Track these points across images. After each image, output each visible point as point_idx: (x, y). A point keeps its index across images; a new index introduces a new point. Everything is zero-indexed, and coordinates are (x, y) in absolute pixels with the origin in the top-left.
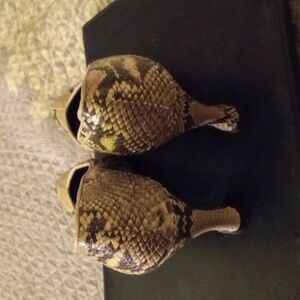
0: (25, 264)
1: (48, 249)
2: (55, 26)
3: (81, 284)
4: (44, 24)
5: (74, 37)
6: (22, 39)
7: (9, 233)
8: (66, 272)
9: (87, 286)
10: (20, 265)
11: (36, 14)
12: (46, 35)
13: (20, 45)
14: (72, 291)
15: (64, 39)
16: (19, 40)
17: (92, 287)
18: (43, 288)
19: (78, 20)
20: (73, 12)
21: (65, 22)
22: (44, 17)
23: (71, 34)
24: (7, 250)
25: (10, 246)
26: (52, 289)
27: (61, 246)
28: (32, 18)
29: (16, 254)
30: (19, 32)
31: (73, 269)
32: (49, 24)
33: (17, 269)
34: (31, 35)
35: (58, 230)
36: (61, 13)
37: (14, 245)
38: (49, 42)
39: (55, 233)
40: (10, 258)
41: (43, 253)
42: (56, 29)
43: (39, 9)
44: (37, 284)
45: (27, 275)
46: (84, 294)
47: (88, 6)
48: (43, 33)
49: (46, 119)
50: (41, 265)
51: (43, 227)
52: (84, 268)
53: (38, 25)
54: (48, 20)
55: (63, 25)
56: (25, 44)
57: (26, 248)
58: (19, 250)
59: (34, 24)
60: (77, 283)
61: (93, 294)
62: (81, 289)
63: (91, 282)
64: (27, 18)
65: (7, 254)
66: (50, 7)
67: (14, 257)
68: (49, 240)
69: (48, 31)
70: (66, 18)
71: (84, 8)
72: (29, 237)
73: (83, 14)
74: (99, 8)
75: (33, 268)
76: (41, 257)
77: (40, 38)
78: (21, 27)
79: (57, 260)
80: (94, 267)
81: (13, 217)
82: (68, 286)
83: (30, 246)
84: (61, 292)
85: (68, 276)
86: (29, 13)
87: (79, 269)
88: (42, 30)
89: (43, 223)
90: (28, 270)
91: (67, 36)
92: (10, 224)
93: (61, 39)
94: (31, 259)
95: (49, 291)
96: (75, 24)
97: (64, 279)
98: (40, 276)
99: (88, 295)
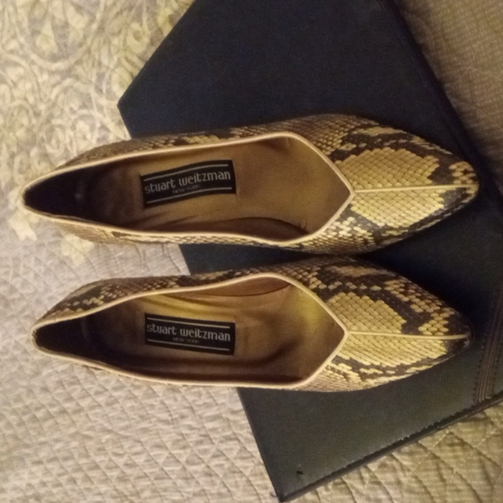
0: (115, 474)
1: (145, 430)
2: (70, 124)
3: (213, 450)
4: (52, 130)
5: (104, 127)
6: (21, 163)
7: (75, 444)
8: (184, 448)
9: (223, 447)
10: (106, 480)
11: (34, 121)
12: (58, 142)
13: (21, 172)
14: (200, 468)
15: (89, 136)
16: (16, 166)
17: (232, 444)
18: (154, 491)
19: (104, 102)
20: (94, 95)
21: (84, 112)
22: (48, 121)
23: (98, 125)
24: (79, 469)
25: (83, 461)
26: (168, 483)
27: (165, 416)
28: (29, 130)
29: (97, 467)
30: (13, 156)
31: (194, 437)
32: (60, 126)
33: (103, 488)
34: (34, 152)
35: (154, 394)
36: (75, 104)
37: (88, 456)
38: (66, 150)
39: (152, 401)
40: (87, 479)
41: (139, 442)
42: (73, 128)
43: (37, 114)
44: (142, 490)
45: (121, 487)
46: (220, 461)
47: (115, 77)
48: (53, 141)
49: (91, 252)
50: (140, 460)
51: (129, 404)
52: (210, 425)
53: (42, 134)
54: (56, 122)
55: (83, 117)
56: (29, 167)
57: (109, 448)
58: (98, 460)
59: (34, 136)
60: (205, 451)
61: (235, 453)
62: (215, 456)
63: (228, 439)
64: (21, 133)
65: (79, 476)
66: (54, 104)
67: (92, 474)
68: (142, 417)
69: (61, 136)
70: (83, 106)
71: (108, 83)
72: (110, 431)
73: (109, 91)
74: (131, 74)
75: (128, 471)
76: (139, 448)
77: (50, 150)
78: (14, 149)
79: (165, 439)
80: (224, 416)
81: (75, 418)
82: (194, 464)
83: (114, 442)
84: (186, 479)
85: (188, 451)
86: (22, 126)
87: (203, 432)
88: (50, 140)
89: (128, 398)
90: (123, 479)
91: (92, 129)
92: (72, 430)
93: (84, 138)
94: (121, 461)
95: (165, 490)
96: (100, 109)
97: (183, 460)
98: (146, 476)
99: (228, 459)
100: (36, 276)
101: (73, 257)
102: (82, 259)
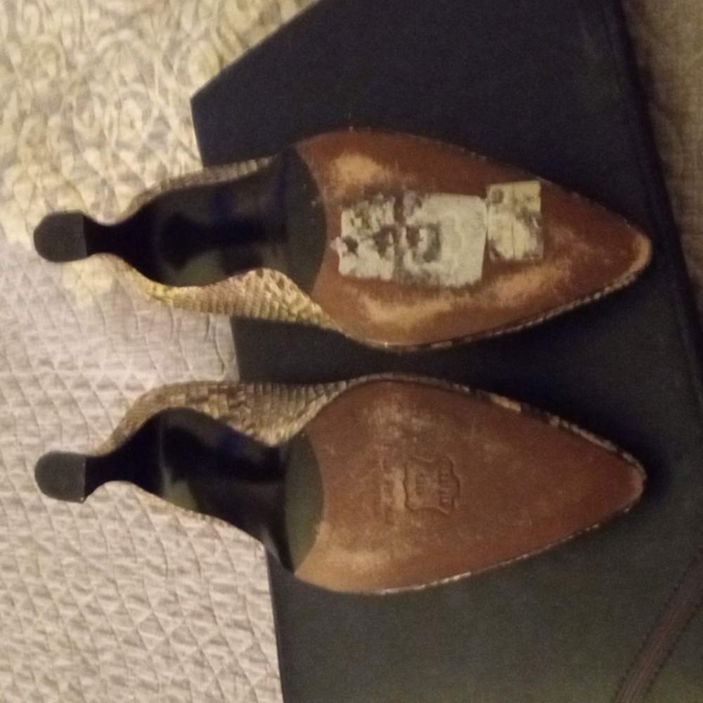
0: (69, 613)
1: (125, 571)
2: (115, 98)
3: (213, 632)
4: (87, 96)
5: (162, 119)
6: (33, 130)
7: (22, 552)
8: (174, 614)
9: (229, 634)
10: (57, 618)
11: (64, 74)
12: (93, 118)
13: (29, 143)
14: (191, 650)
15: (138, 124)
16: (25, 132)
17: (241, 634)
18: (119, 657)
19: (171, 83)
20: (158, 67)
21: (140, 88)
22: (85, 82)
23: (155, 113)
24: (22, 588)
25: (29, 579)
26: (139, 654)
27: (157, 561)
28: (54, 84)
29: (46, 595)
30: (23, 116)
31: (191, 604)
32: (101, 97)
33: (50, 628)
34: (55, 121)
35: (150, 526)
36: (130, 71)
37: (38, 576)
38: (101, 133)
39: (143, 533)
40: (30, 606)
41: (114, 582)
42: (119, 105)
43: (71, 66)
44: (103, 650)
45: (74, 635)
46: (222, 651)
47: (196, 53)
48: (86, 116)
49: (105, 296)
50: (110, 608)
51: (111, 526)
52: (217, 597)
53: (72, 99)
54: (96, 88)
55: (135, 95)
56: (43, 140)
57: (71, 576)
58: (51, 585)
59: (60, 97)
60: (202, 631)
61: (243, 648)
62: (213, 642)
63: (238, 625)
64: (41, 86)
65: (20, 598)
66: (99, 60)
67: (39, 602)
68: (127, 553)
69: (98, 110)
70: (141, 79)
71: (184, 58)
72: (77, 554)
73: (182, 71)
74: (221, 60)
75: (90, 617)
76: (111, 591)
77: (77, 125)
78: (27, 106)
79: (151, 592)
80: (240, 591)
81: (32, 516)
82: (182, 641)
83: (79, 571)
84: (167, 657)
85: (179, 621)
86: (45, 75)
87: (205, 602)
88: (81, 111)
89: (111, 517)
90: (79, 624)
91: (146, 115)
92: (24, 532)
93: (132, 125)
94: (83, 600)
95: (135, 662)
96: (164, 92)
97: (169, 630)
98: (112, 633)
99: (231, 653)
100: (20, 300)
101: (78, 294)
102: (90, 301)
